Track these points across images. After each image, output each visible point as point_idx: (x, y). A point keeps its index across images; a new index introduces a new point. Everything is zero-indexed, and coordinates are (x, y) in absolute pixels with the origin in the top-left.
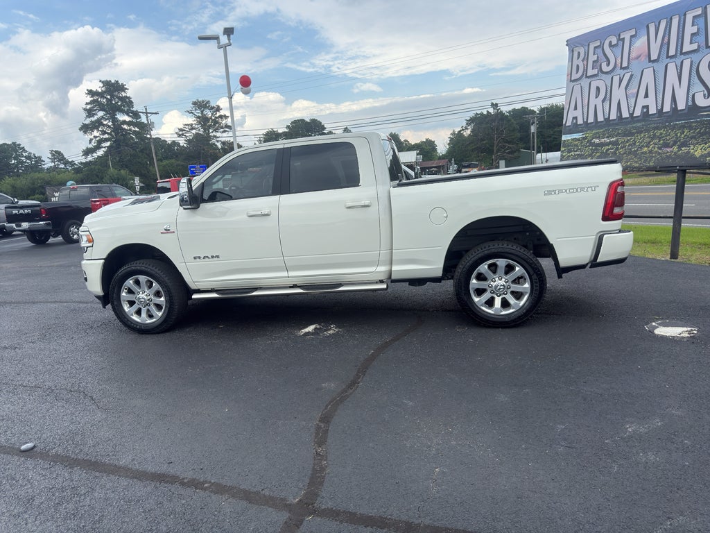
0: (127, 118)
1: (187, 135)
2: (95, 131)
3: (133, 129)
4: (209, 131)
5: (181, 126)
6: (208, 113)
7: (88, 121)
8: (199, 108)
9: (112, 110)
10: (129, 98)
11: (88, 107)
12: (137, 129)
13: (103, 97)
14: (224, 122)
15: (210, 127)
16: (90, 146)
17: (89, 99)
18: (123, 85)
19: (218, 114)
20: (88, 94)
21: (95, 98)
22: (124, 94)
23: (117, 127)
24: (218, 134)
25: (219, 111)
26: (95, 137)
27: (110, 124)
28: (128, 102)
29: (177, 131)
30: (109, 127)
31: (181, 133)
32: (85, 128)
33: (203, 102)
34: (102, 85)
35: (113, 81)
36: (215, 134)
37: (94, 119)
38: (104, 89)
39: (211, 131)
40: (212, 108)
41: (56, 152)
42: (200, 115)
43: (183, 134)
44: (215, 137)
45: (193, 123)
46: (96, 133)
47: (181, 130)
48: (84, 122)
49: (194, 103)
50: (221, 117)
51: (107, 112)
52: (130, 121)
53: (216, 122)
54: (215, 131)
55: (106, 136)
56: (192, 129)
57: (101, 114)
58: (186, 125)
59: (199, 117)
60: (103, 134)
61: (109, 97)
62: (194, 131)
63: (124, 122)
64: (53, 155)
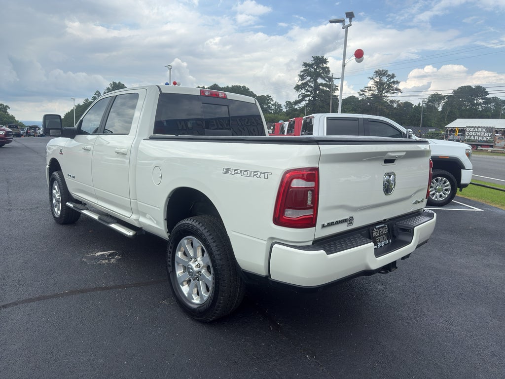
0: (324, 82)
1: (366, 94)
2: (304, 89)
3: (325, 89)
4: (382, 92)
5: (363, 89)
6: (385, 79)
7: (300, 83)
8: (379, 75)
9: (315, 76)
10: (328, 68)
11: (302, 73)
12: (328, 89)
13: (313, 68)
14: (396, 86)
15: (384, 89)
16: (298, 99)
17: (303, 68)
18: (326, 59)
19: (392, 80)
20: (304, 65)
21: (308, 68)
22: (325, 65)
23: (317, 87)
24: (388, 95)
25: (393, 78)
26: (302, 93)
27: (313, 85)
28: (327, 70)
29: (359, 91)
30: (312, 87)
31: (362, 93)
32: (298, 88)
33: (383, 71)
34: (313, 59)
35: (320, 57)
36: (386, 94)
37: (303, 82)
38: (313, 62)
39: (384, 92)
40: (389, 75)
41: (289, 102)
42: (378, 80)
43: (363, 94)
44: (386, 96)
45: (372, 86)
46: (303, 91)
47: (362, 91)
48: (298, 84)
49: (376, 72)
50: (394, 82)
51: (312, 78)
52: (325, 84)
53: (389, 86)
54: (387, 92)
55: (309, 93)
56: (370, 90)
57: (308, 78)
58: (366, 87)
59: (377, 82)
60: (307, 92)
61: (315, 67)
62: (371, 92)
63: (321, 84)
64: (287, 104)
